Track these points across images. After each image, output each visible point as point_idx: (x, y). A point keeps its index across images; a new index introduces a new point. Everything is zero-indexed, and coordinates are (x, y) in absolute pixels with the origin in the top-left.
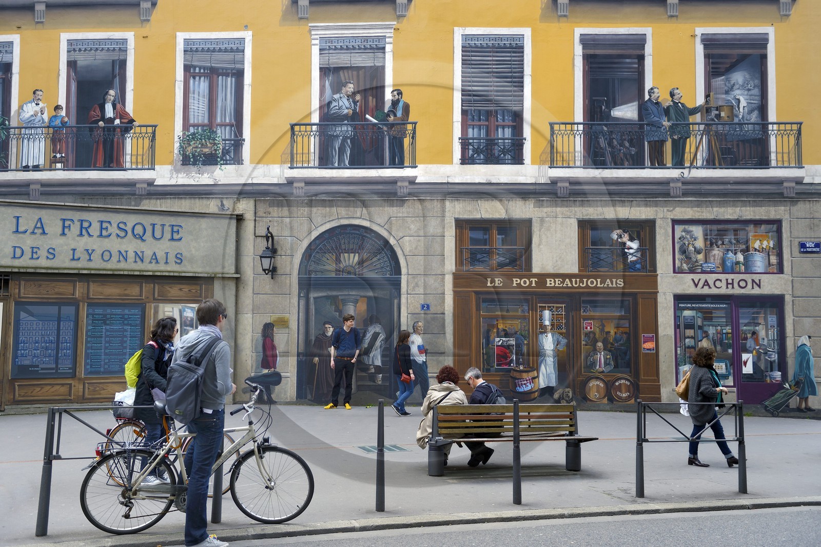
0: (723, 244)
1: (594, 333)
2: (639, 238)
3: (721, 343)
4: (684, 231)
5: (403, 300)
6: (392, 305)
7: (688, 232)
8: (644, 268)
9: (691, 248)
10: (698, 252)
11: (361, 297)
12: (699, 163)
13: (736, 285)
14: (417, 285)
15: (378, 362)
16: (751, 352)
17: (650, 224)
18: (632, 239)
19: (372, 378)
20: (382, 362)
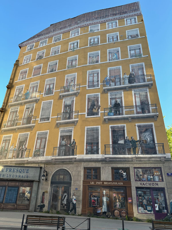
0: (147, 173)
1: (116, 197)
2: (126, 172)
3: (149, 201)
4: (137, 170)
5: (72, 187)
6: (69, 188)
7: (138, 170)
8: (128, 179)
9: (139, 175)
10: (141, 175)
11: (63, 186)
12: (140, 153)
13: (151, 185)
14: (75, 183)
15: (65, 203)
16: (158, 204)
17: (128, 168)
18: (124, 172)
19: (64, 207)
20: (66, 203)
